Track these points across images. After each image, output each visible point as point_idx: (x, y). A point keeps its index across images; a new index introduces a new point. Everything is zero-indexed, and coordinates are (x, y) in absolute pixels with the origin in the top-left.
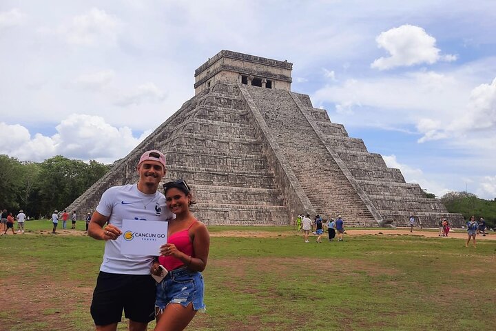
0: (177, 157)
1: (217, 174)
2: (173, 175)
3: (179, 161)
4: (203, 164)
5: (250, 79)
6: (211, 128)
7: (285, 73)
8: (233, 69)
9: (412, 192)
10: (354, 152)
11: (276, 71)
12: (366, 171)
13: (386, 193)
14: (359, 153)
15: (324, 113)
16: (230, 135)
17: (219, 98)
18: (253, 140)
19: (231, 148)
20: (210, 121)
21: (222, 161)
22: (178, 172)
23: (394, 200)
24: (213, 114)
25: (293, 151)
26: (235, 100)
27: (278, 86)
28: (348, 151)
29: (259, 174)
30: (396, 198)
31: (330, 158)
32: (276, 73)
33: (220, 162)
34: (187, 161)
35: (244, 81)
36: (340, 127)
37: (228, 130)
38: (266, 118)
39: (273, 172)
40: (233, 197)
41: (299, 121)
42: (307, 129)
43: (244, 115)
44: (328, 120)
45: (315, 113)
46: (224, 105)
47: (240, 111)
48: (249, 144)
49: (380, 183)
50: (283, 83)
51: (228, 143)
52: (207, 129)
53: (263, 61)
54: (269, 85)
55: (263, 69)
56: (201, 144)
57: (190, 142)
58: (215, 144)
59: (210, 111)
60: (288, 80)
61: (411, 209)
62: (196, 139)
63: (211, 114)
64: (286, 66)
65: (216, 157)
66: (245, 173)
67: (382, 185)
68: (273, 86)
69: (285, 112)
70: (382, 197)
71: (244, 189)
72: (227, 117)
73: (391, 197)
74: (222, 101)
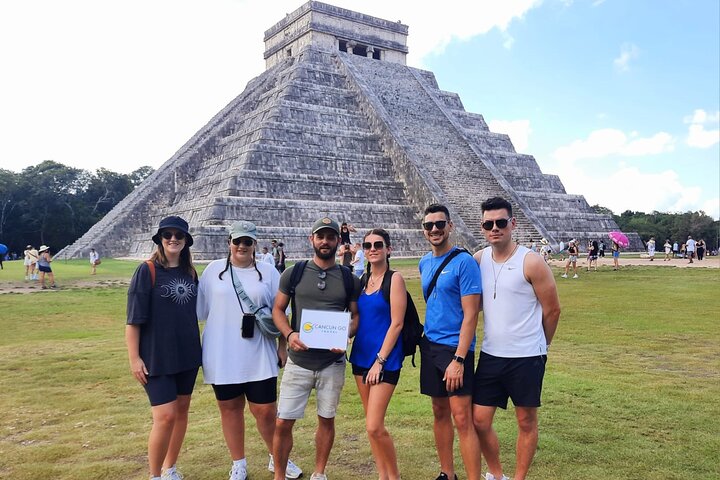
0: (264, 159)
1: (326, 184)
2: (262, 186)
3: (266, 165)
4: (303, 169)
5: (351, 46)
6: (307, 115)
7: (398, 38)
8: (326, 30)
9: (576, 206)
10: (501, 153)
11: (386, 36)
12: (519, 178)
13: (547, 208)
14: (507, 154)
15: (456, 98)
16: (335, 127)
17: (313, 72)
18: (368, 134)
19: (339, 145)
20: (305, 105)
21: (329, 164)
22: (268, 181)
23: (558, 217)
24: (306, 94)
25: (428, 151)
26: (335, 75)
27: (389, 57)
28: (494, 151)
29: (384, 184)
30: (561, 214)
31: (476, 161)
32: (386, 39)
33: (326, 165)
34: (278, 164)
35: (343, 48)
36: (479, 119)
37: (332, 118)
38: (385, 102)
39: (402, 180)
40: (352, 218)
41: (427, 108)
42: (440, 119)
43: (351, 98)
44: (462, 107)
45: (444, 97)
46: (320, 82)
47: (344, 90)
48: (365, 140)
49: (539, 194)
50: (396, 53)
51: (335, 138)
52: (301, 116)
53: (368, 20)
54: (377, 55)
55: (369, 32)
56: (295, 138)
57: (279, 135)
58: (316, 139)
59: (302, 90)
60: (402, 50)
61: (579, 229)
62: (287, 131)
63: (303, 94)
64: (399, 29)
65: (320, 159)
66: (364, 182)
67: (541, 198)
68: (382, 57)
69: (408, 95)
70: (544, 213)
71: (368, 205)
72: (327, 99)
73: (555, 214)
74: (318, 76)
